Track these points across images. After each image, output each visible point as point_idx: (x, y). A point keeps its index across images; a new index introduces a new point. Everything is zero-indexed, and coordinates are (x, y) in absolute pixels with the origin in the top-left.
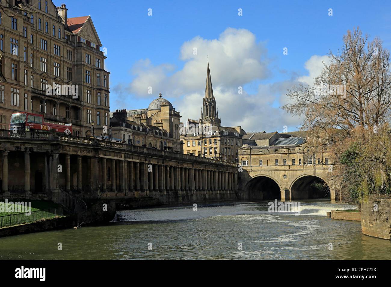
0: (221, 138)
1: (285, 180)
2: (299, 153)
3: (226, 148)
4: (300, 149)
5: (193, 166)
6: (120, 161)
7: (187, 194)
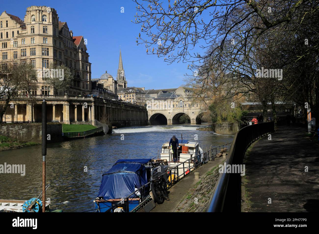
0: (136, 94)
1: (170, 115)
2: (176, 102)
5: (131, 109)
6: (109, 108)
7: (129, 122)
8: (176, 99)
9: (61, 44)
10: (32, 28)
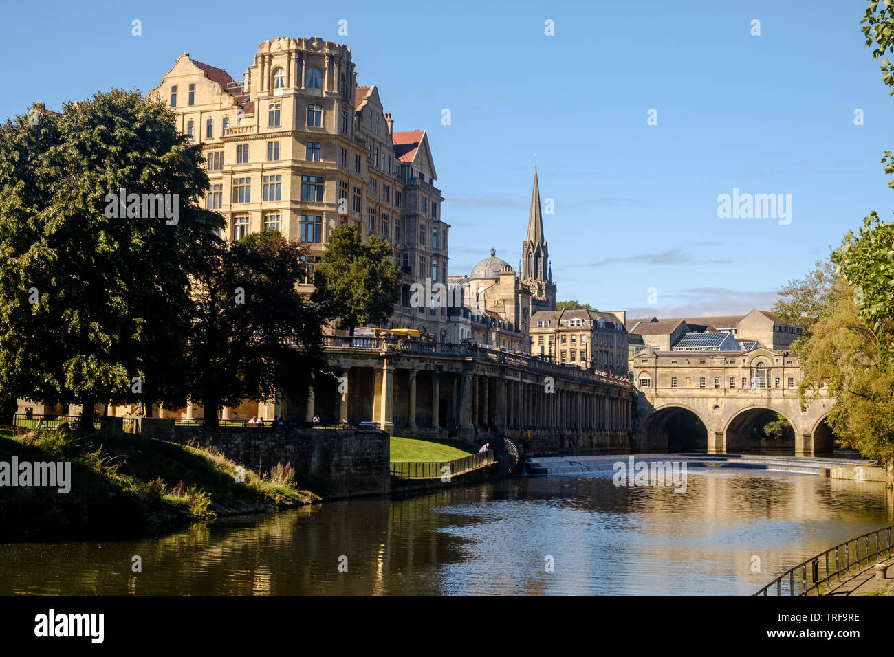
0: (594, 333)
1: (717, 414)
2: (744, 367)
3: (601, 351)
4: (744, 361)
6: (516, 382)
8: (744, 358)
9: (361, 161)
10: (273, 109)
